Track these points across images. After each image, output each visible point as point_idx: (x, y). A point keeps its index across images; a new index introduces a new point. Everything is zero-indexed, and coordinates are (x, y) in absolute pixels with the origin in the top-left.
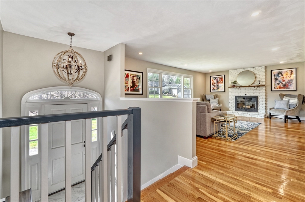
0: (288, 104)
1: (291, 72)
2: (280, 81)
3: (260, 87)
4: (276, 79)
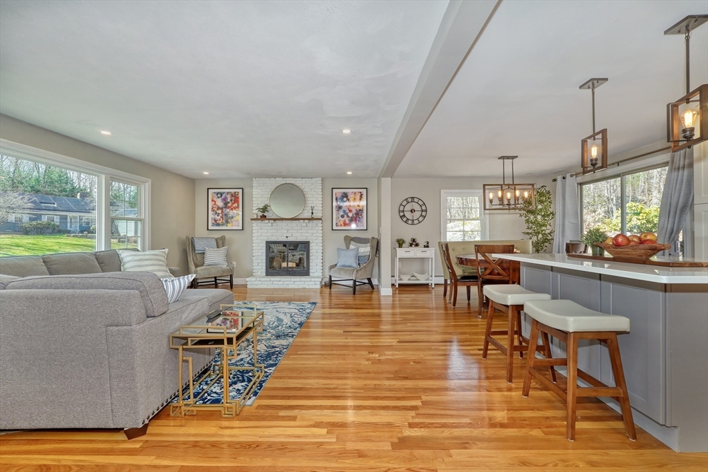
0: (356, 256)
1: (360, 194)
2: (344, 212)
3: (314, 221)
4: (339, 207)
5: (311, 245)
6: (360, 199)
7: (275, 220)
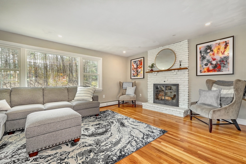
1: (225, 44)
2: (208, 61)
3: (182, 70)
4: (203, 58)
5: (180, 86)
6: (225, 48)
7: (158, 71)
